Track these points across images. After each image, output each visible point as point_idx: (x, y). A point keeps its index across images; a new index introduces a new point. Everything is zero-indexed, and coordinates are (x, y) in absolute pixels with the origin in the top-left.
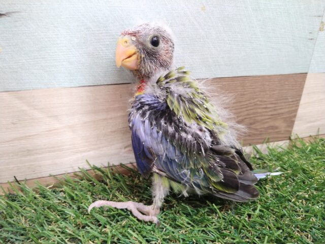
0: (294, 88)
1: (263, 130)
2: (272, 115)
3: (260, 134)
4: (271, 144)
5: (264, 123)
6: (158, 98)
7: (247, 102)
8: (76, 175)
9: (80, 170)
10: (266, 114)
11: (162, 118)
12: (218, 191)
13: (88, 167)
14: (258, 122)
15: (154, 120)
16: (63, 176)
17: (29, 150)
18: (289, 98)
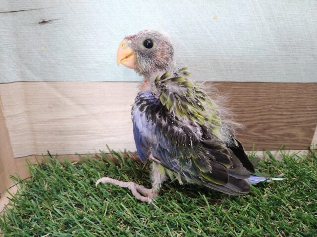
0: (313, 97)
1: (278, 136)
2: (288, 123)
3: (275, 140)
4: (287, 152)
5: (278, 130)
6: (155, 94)
7: (261, 108)
8: (97, 156)
9: (100, 153)
10: (282, 120)
11: (157, 112)
12: (208, 182)
13: (107, 151)
14: (272, 128)
15: (150, 114)
16: (85, 156)
17: (61, 131)
18: (308, 107)
